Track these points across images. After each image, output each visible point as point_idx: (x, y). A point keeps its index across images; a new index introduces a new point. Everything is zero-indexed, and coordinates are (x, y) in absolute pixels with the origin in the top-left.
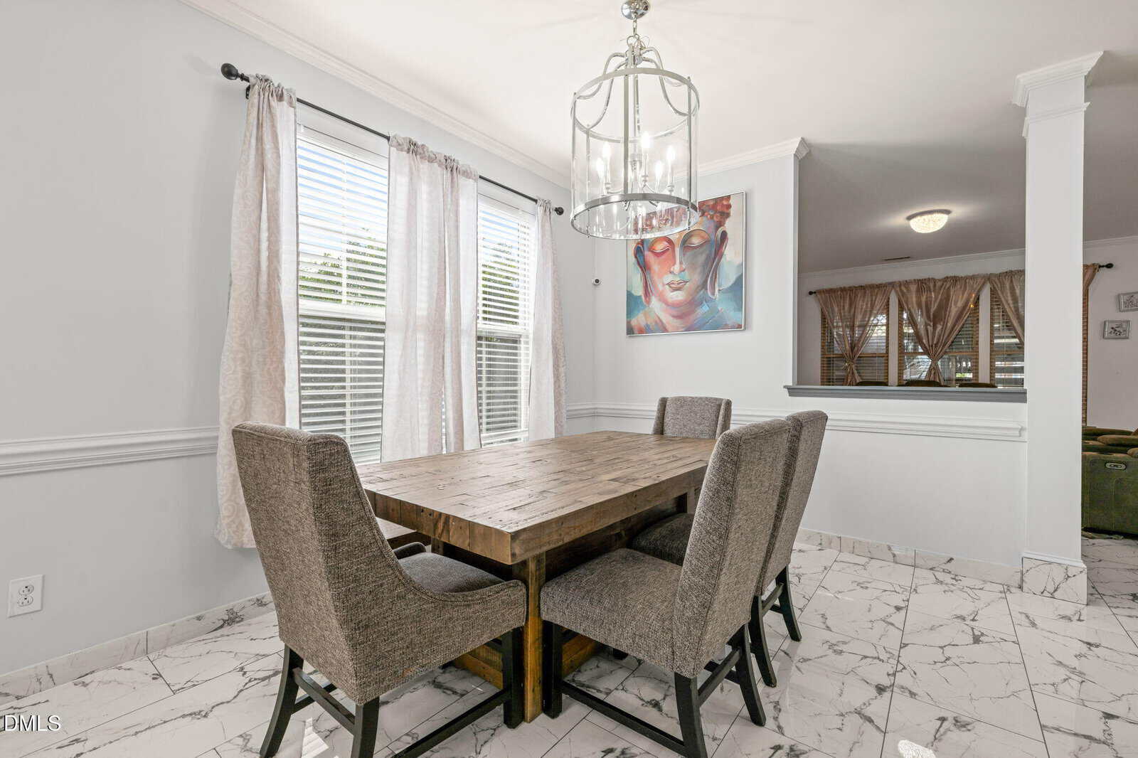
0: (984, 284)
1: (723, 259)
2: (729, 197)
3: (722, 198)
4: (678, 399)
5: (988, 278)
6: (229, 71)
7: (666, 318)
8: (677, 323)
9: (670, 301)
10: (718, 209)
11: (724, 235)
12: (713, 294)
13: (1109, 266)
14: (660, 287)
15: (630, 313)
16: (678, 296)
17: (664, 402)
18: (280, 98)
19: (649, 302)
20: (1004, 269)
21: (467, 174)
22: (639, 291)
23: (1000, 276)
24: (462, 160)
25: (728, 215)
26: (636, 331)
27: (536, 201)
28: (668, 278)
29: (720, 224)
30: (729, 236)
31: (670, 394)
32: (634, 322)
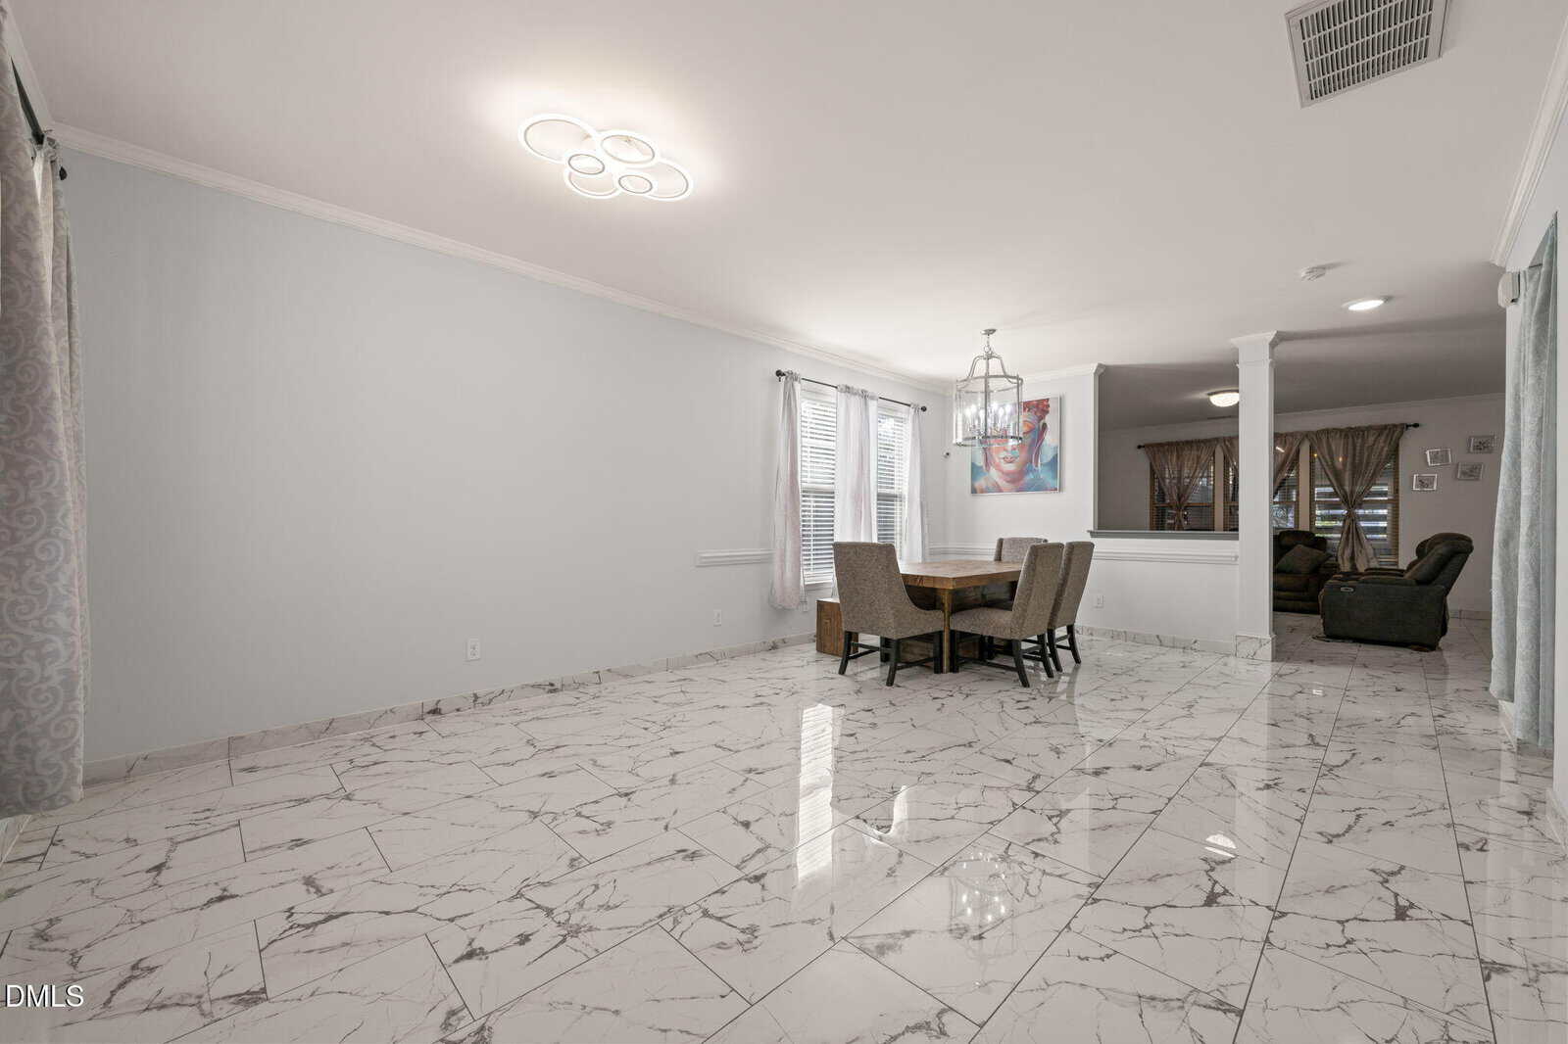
0: (1303, 439)
1: (1044, 443)
2: (1048, 399)
3: (1044, 400)
4: (1010, 539)
5: (1306, 435)
6: (779, 373)
7: (1002, 483)
8: (1010, 486)
9: (1005, 470)
10: (1040, 408)
11: (1045, 426)
12: (1037, 466)
13: (1416, 425)
14: (997, 461)
15: (974, 477)
16: (1011, 467)
17: (1001, 542)
18: (796, 380)
19: (988, 471)
20: (1321, 426)
21: (872, 398)
22: (980, 462)
23: (1318, 433)
24: (870, 389)
25: (1047, 412)
26: (978, 491)
27: (909, 405)
28: (1003, 454)
29: (1041, 418)
30: (1048, 426)
31: (1006, 535)
32: (977, 485)
